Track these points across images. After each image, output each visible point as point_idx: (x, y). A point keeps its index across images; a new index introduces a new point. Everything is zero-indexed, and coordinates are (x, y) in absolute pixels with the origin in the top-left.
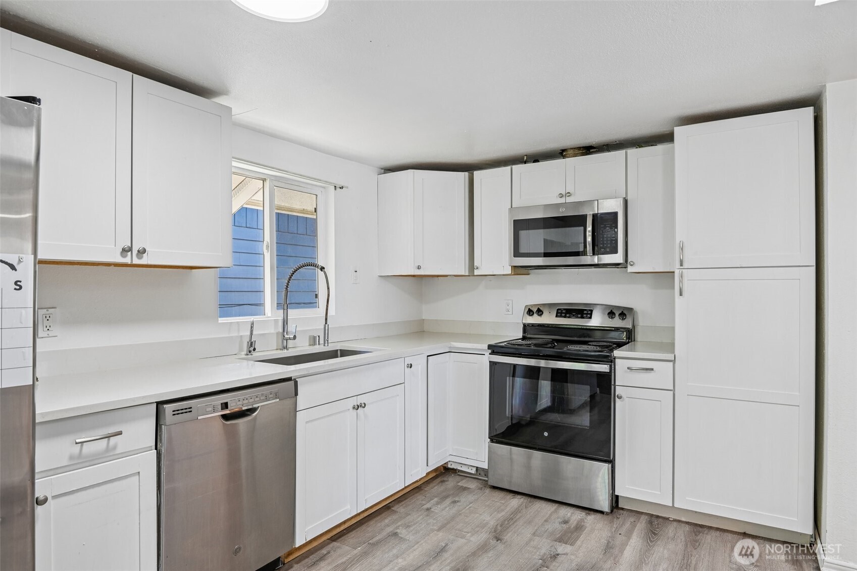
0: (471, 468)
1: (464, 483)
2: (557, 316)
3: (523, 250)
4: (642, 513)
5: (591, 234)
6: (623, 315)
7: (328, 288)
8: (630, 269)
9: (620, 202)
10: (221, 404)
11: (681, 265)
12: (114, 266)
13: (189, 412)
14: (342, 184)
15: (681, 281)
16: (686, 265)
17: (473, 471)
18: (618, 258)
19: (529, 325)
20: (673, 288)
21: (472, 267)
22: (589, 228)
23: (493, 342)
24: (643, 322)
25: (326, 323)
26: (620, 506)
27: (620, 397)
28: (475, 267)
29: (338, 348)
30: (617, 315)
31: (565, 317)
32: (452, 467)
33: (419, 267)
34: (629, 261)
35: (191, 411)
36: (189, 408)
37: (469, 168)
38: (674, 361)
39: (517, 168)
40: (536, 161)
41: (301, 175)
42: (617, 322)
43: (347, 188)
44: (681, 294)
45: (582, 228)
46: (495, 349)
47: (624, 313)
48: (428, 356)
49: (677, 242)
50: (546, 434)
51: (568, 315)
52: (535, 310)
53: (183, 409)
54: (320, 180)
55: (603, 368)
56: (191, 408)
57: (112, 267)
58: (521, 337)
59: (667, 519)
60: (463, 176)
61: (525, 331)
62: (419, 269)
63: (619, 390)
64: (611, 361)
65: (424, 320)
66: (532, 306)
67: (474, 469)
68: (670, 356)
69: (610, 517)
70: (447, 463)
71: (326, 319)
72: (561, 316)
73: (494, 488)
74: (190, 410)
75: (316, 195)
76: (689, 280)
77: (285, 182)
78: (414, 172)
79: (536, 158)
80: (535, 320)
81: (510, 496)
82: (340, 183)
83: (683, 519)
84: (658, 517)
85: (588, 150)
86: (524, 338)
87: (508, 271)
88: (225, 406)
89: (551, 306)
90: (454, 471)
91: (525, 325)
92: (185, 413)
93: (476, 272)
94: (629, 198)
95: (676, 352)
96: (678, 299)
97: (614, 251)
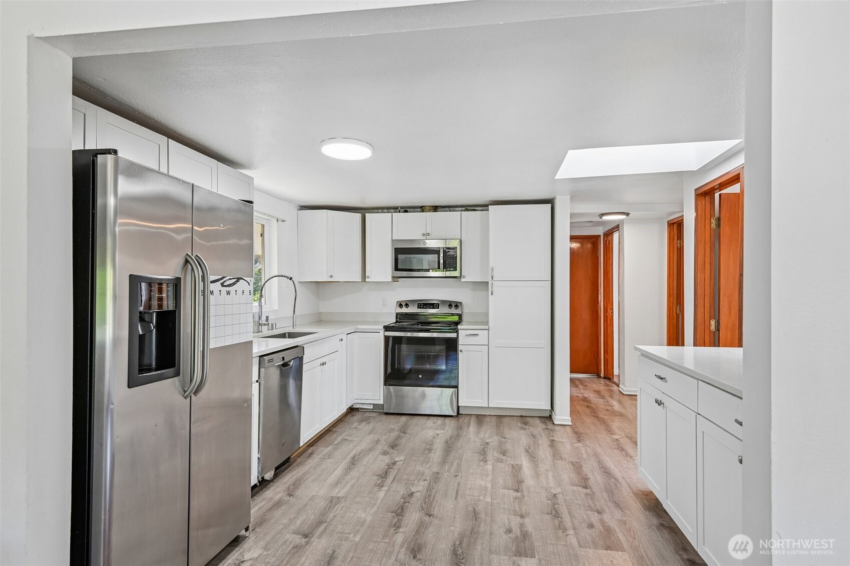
0: (369, 405)
1: (367, 415)
2: (418, 308)
3: (400, 267)
4: (472, 415)
5: (442, 258)
6: (457, 306)
7: (296, 291)
8: (463, 280)
9: (458, 241)
10: (282, 357)
11: (492, 279)
14: (284, 219)
15: (492, 287)
16: (494, 279)
17: (371, 407)
18: (456, 274)
19: (399, 313)
20: (488, 290)
21: (364, 277)
22: (442, 255)
23: (386, 325)
24: (466, 311)
26: (460, 413)
27: (461, 351)
28: (367, 277)
29: (287, 331)
30: (453, 306)
31: (423, 308)
32: (356, 407)
33: (331, 277)
34: (462, 275)
35: (273, 361)
36: (273, 359)
37: (362, 211)
38: (488, 330)
39: (396, 215)
40: (406, 211)
42: (453, 311)
44: (492, 294)
45: (437, 255)
46: (387, 328)
47: (457, 305)
48: (347, 334)
49: (490, 266)
50: (420, 376)
51: (425, 307)
52: (404, 304)
53: (271, 360)
55: (454, 335)
58: (395, 321)
59: (485, 415)
60: (358, 216)
61: (397, 318)
63: (460, 347)
64: (457, 332)
65: (321, 313)
66: (402, 301)
67: (372, 406)
68: (486, 327)
69: (457, 418)
70: (353, 405)
72: (421, 308)
73: (387, 414)
75: (263, 225)
76: (496, 287)
78: (327, 211)
79: (405, 210)
80: (405, 310)
81: (399, 417)
82: (281, 217)
83: (493, 414)
84: (480, 415)
85: (435, 208)
86: (397, 322)
87: (390, 279)
89: (413, 301)
90: (357, 409)
91: (397, 314)
93: (367, 280)
94: (462, 240)
95: (490, 325)
96: (491, 297)
97: (456, 270)
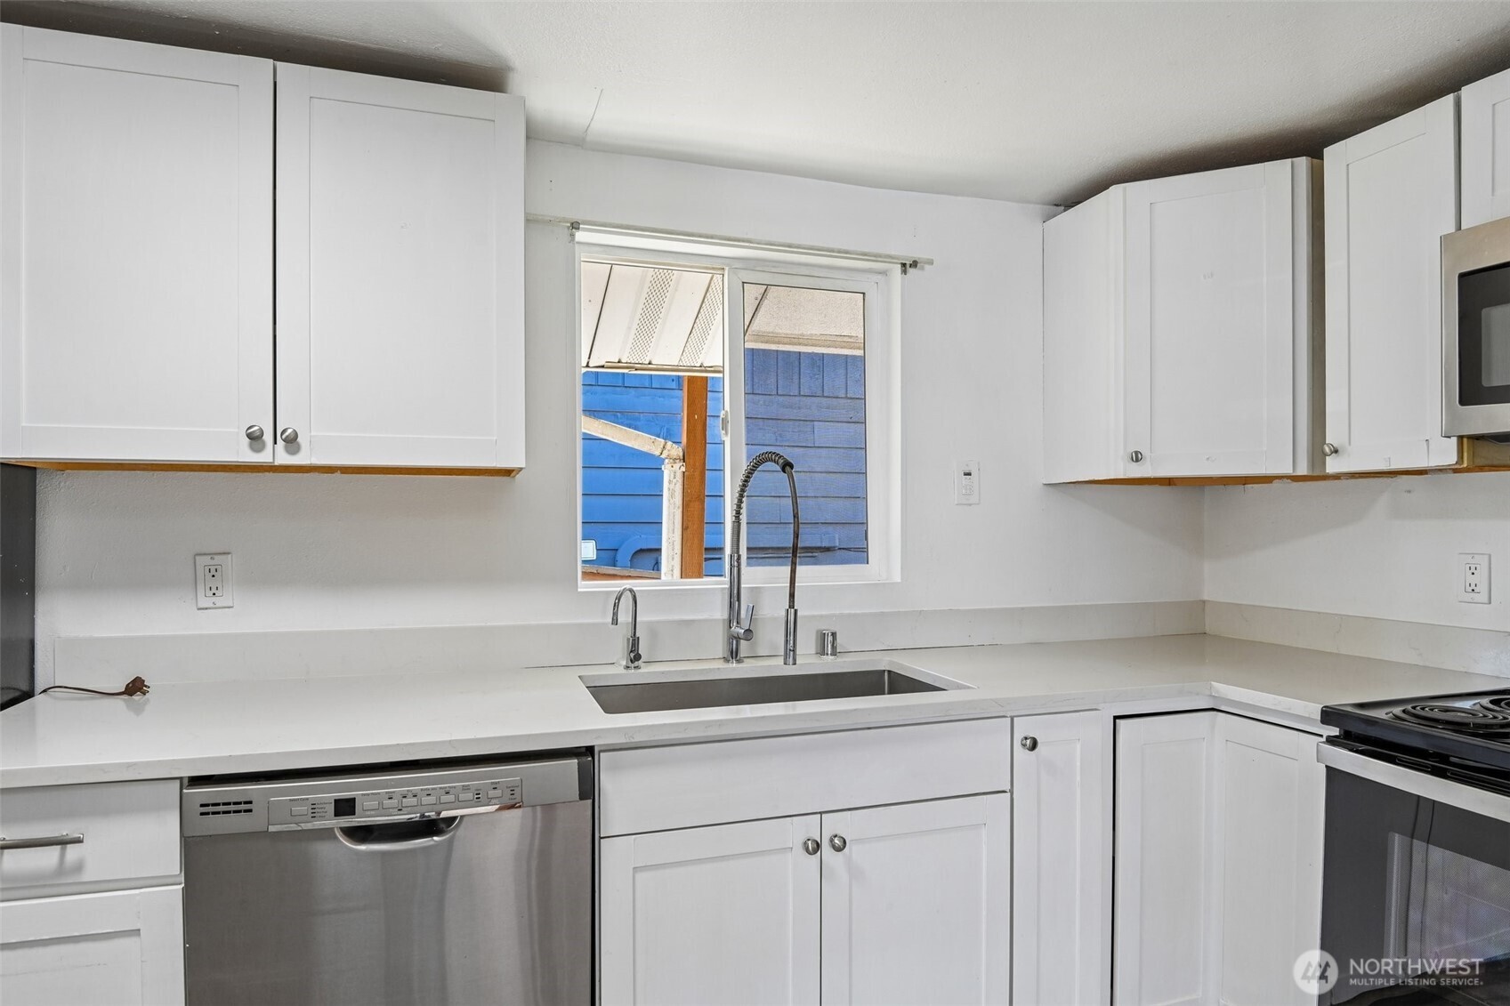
3: (1497, 376)
10: (335, 800)
12: (342, 473)
13: (246, 811)
21: (1319, 448)
25: (792, 605)
28: (1327, 449)
29: (883, 666)
33: (1137, 457)
35: (250, 811)
36: (246, 803)
41: (790, 246)
43: (931, 262)
46: (1349, 727)
48: (1116, 718)
53: (229, 804)
54: (847, 252)
56: (250, 802)
57: (338, 475)
60: (1286, 171)
62: (1137, 460)
65: (1204, 602)
71: (792, 596)
74: (247, 807)
75: (864, 294)
77: (774, 270)
78: (1125, 189)
82: (910, 254)
87: (1447, 454)
88: (345, 807)
92: (235, 812)
93: (1333, 465)
